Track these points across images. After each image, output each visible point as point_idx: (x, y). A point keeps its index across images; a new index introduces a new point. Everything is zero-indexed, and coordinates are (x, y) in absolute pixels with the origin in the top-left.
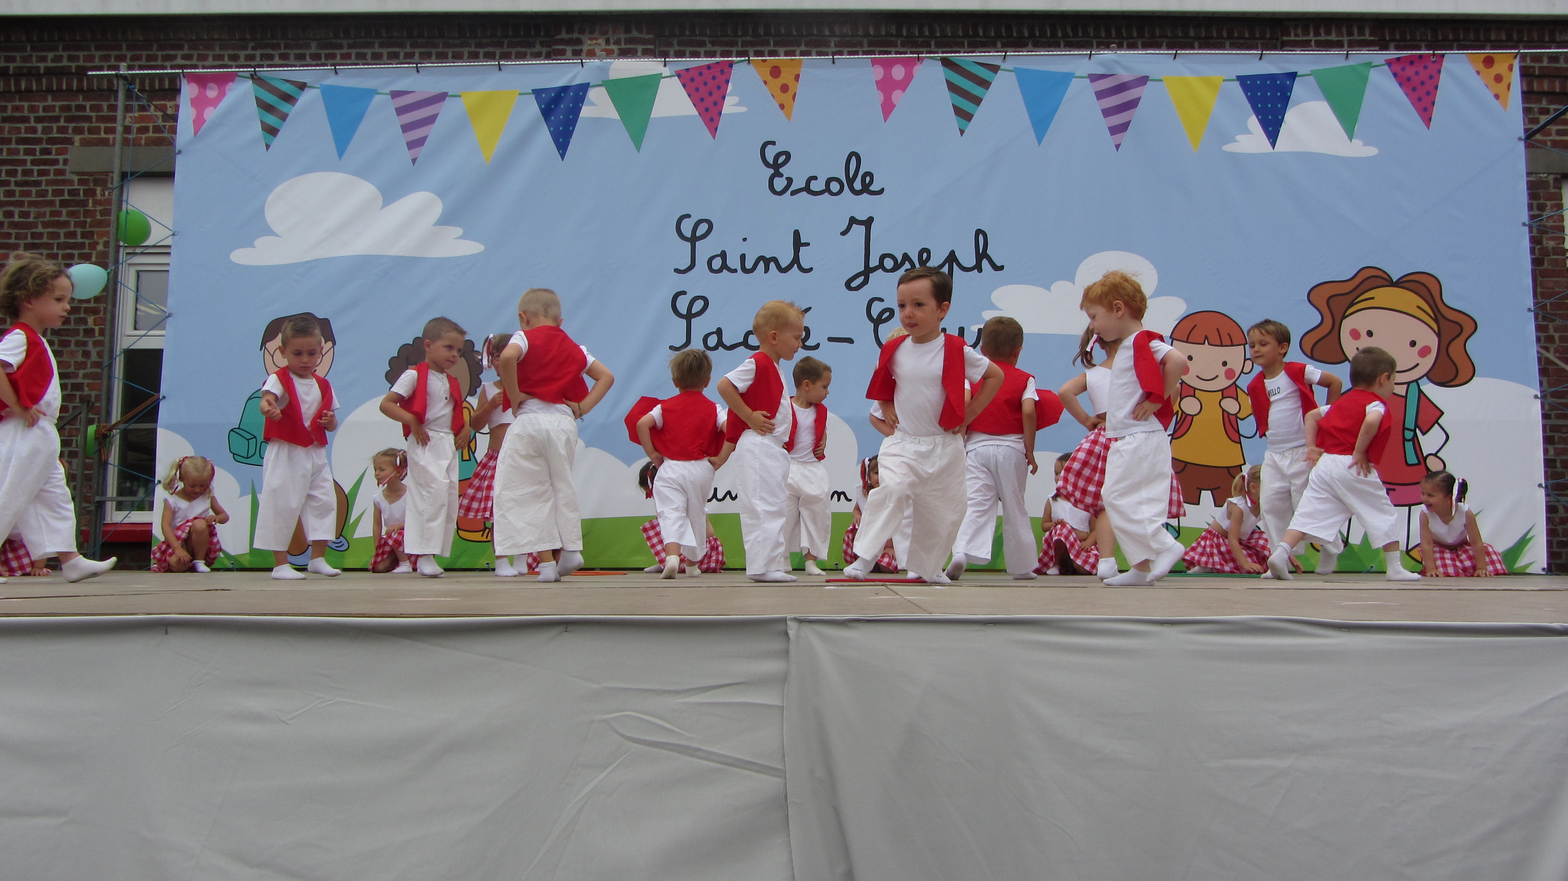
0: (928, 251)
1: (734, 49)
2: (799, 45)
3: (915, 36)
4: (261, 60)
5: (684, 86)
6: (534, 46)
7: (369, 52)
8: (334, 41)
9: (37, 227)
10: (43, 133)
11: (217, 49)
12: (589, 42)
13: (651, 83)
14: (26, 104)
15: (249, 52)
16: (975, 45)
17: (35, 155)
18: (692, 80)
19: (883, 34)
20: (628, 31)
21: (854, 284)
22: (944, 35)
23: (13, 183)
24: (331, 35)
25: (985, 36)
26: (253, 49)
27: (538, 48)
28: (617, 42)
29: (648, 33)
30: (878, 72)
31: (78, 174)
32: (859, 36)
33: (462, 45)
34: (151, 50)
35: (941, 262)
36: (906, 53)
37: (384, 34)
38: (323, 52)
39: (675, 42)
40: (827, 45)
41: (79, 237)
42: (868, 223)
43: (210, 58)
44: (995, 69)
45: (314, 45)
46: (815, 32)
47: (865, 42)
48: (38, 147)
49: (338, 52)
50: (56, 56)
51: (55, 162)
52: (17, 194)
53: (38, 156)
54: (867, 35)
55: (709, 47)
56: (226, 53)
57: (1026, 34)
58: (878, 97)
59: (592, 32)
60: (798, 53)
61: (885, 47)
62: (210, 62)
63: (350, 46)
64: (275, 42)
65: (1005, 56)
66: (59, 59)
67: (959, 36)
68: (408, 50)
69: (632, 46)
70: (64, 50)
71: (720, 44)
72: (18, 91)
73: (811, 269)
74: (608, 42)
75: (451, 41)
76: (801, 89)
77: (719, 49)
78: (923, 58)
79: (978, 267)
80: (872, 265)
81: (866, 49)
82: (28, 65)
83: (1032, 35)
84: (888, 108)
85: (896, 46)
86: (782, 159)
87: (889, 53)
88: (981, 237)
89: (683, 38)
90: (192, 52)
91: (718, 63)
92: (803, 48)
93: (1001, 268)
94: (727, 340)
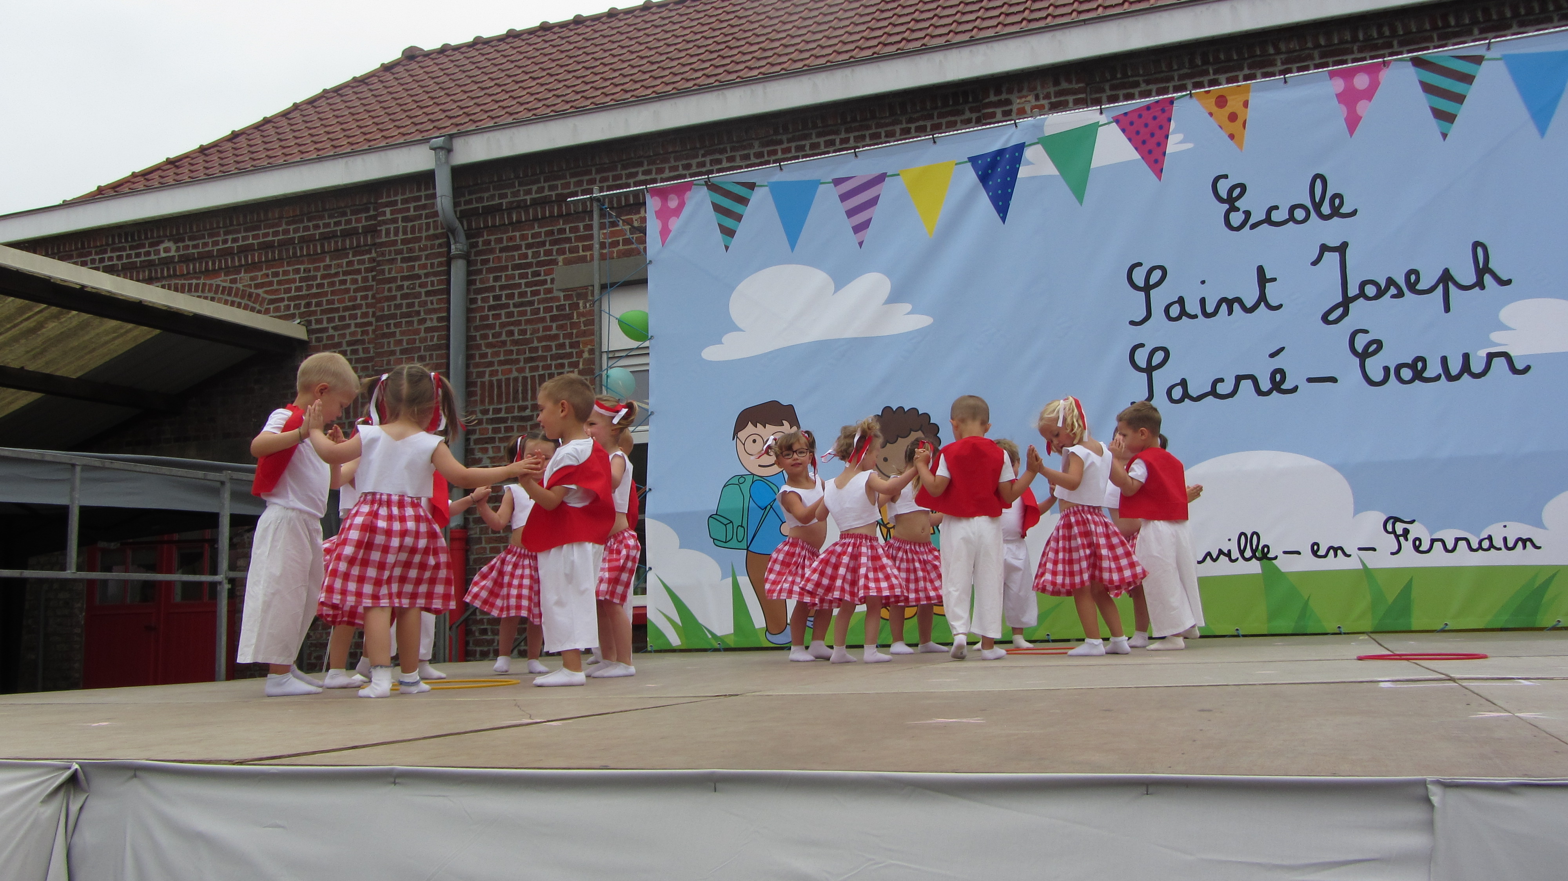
0: (1416, 272)
1: (1171, 85)
2: (1242, 69)
3: (1374, 39)
4: (711, 165)
5: (1123, 131)
6: (963, 113)
7: (807, 143)
8: (774, 138)
9: (533, 342)
10: (532, 258)
11: (672, 160)
12: (1018, 101)
13: (1089, 133)
14: (518, 234)
15: (700, 159)
16: (1446, 37)
17: (528, 278)
18: (1132, 124)
19: (1336, 41)
20: (1056, 83)
21: (1331, 318)
22: (1408, 32)
23: (511, 306)
24: (772, 132)
25: (1457, 25)
26: (703, 156)
27: (967, 115)
28: (1047, 97)
29: (1077, 83)
30: (1339, 85)
31: (564, 290)
32: (1309, 49)
33: (893, 124)
34: (616, 170)
35: (1433, 283)
36: (1364, 59)
37: (820, 125)
38: (765, 150)
39: (1107, 87)
40: (1272, 64)
41: (568, 347)
42: (1342, 249)
43: (667, 171)
44: (1478, 60)
45: (756, 144)
46: (1258, 53)
47: (1316, 53)
48: (529, 271)
49: (779, 148)
50: (538, 188)
51: (544, 282)
52: (516, 314)
53: (530, 279)
54: (1317, 46)
55: (1144, 87)
56: (680, 163)
57: (1508, 14)
58: (1341, 111)
59: (1020, 91)
60: (1241, 78)
61: (1339, 56)
62: (667, 174)
63: (789, 141)
64: (722, 146)
65: (1489, 43)
66: (541, 190)
67: (1426, 31)
68: (843, 135)
69: (1062, 98)
70: (545, 182)
71: (1156, 81)
72: (511, 223)
73: (1280, 306)
74: (1037, 98)
75: (883, 121)
76: (1251, 114)
77: (1153, 87)
78: (1389, 62)
79: (1480, 284)
80: (1351, 294)
81: (1317, 61)
82: (517, 199)
83: (1516, 15)
84: (1353, 122)
85: (1352, 52)
86: (1237, 192)
87: (1345, 62)
88: (1480, 251)
89: (1115, 82)
90: (650, 167)
91: (1157, 102)
92: (1246, 71)
93: (1509, 282)
94: (1193, 391)
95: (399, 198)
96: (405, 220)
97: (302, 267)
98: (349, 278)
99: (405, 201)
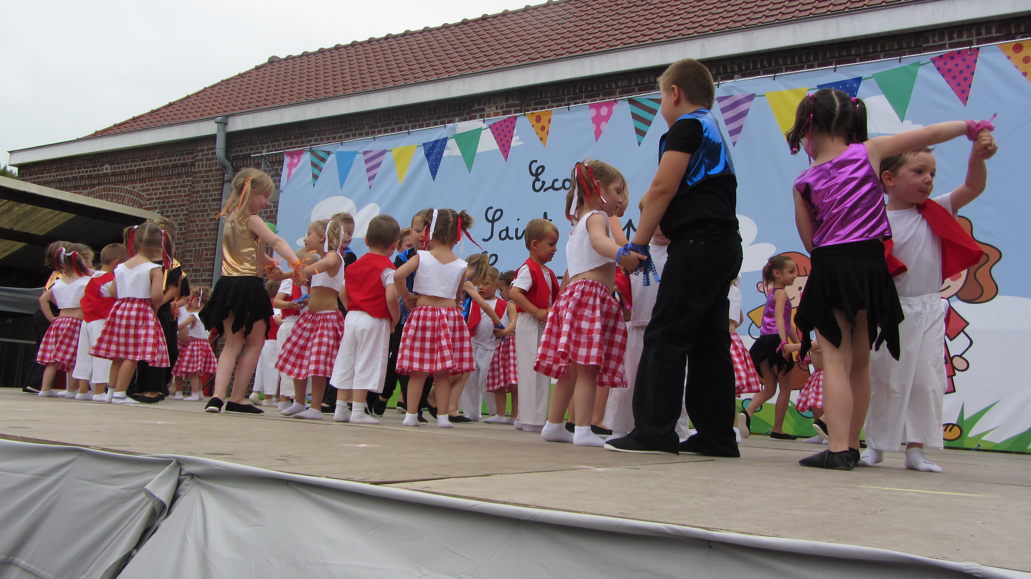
1: (563, 104)
5: (493, 133)
6: (462, 114)
12: (488, 109)
13: (477, 133)
18: (497, 129)
19: (647, 82)
20: (507, 100)
24: (374, 121)
28: (502, 108)
29: (517, 100)
30: (593, 112)
32: (632, 85)
34: (303, 138)
37: (396, 118)
39: (533, 104)
40: (614, 93)
47: (637, 89)
50: (267, 146)
58: (593, 127)
59: (489, 104)
64: (350, 128)
69: (509, 109)
70: (270, 143)
75: (425, 118)
78: (618, 101)
84: (598, 133)
86: (540, 170)
89: (536, 100)
91: (509, 118)
95: (206, 148)
96: (207, 160)
97: (163, 182)
98: (182, 189)
99: (208, 150)
